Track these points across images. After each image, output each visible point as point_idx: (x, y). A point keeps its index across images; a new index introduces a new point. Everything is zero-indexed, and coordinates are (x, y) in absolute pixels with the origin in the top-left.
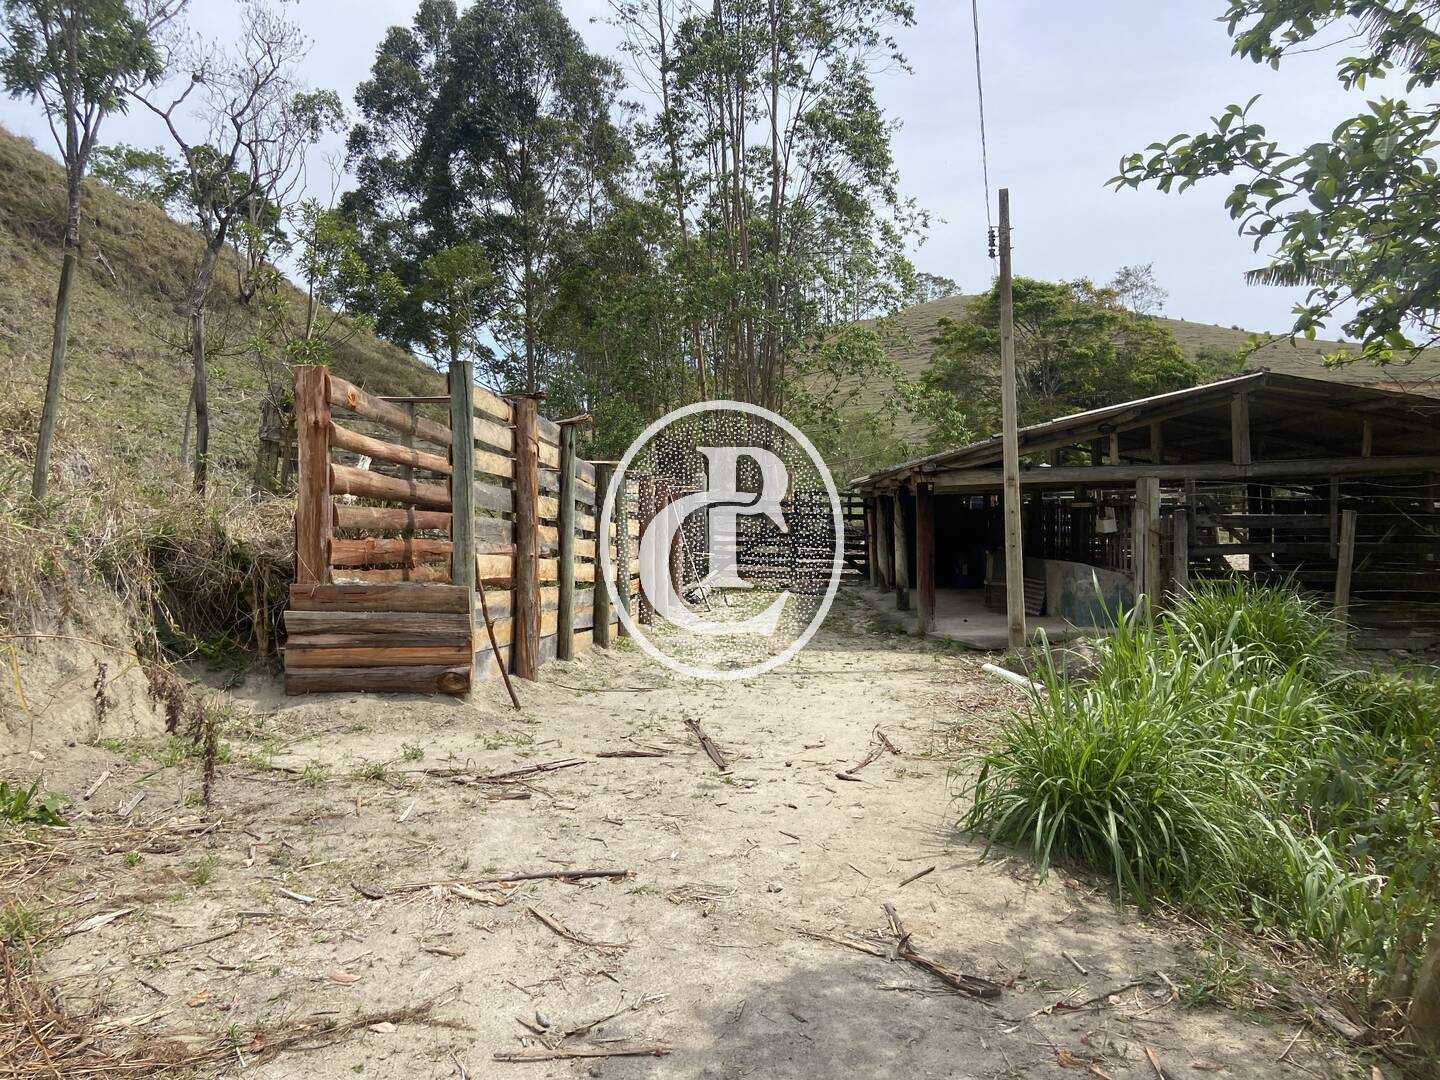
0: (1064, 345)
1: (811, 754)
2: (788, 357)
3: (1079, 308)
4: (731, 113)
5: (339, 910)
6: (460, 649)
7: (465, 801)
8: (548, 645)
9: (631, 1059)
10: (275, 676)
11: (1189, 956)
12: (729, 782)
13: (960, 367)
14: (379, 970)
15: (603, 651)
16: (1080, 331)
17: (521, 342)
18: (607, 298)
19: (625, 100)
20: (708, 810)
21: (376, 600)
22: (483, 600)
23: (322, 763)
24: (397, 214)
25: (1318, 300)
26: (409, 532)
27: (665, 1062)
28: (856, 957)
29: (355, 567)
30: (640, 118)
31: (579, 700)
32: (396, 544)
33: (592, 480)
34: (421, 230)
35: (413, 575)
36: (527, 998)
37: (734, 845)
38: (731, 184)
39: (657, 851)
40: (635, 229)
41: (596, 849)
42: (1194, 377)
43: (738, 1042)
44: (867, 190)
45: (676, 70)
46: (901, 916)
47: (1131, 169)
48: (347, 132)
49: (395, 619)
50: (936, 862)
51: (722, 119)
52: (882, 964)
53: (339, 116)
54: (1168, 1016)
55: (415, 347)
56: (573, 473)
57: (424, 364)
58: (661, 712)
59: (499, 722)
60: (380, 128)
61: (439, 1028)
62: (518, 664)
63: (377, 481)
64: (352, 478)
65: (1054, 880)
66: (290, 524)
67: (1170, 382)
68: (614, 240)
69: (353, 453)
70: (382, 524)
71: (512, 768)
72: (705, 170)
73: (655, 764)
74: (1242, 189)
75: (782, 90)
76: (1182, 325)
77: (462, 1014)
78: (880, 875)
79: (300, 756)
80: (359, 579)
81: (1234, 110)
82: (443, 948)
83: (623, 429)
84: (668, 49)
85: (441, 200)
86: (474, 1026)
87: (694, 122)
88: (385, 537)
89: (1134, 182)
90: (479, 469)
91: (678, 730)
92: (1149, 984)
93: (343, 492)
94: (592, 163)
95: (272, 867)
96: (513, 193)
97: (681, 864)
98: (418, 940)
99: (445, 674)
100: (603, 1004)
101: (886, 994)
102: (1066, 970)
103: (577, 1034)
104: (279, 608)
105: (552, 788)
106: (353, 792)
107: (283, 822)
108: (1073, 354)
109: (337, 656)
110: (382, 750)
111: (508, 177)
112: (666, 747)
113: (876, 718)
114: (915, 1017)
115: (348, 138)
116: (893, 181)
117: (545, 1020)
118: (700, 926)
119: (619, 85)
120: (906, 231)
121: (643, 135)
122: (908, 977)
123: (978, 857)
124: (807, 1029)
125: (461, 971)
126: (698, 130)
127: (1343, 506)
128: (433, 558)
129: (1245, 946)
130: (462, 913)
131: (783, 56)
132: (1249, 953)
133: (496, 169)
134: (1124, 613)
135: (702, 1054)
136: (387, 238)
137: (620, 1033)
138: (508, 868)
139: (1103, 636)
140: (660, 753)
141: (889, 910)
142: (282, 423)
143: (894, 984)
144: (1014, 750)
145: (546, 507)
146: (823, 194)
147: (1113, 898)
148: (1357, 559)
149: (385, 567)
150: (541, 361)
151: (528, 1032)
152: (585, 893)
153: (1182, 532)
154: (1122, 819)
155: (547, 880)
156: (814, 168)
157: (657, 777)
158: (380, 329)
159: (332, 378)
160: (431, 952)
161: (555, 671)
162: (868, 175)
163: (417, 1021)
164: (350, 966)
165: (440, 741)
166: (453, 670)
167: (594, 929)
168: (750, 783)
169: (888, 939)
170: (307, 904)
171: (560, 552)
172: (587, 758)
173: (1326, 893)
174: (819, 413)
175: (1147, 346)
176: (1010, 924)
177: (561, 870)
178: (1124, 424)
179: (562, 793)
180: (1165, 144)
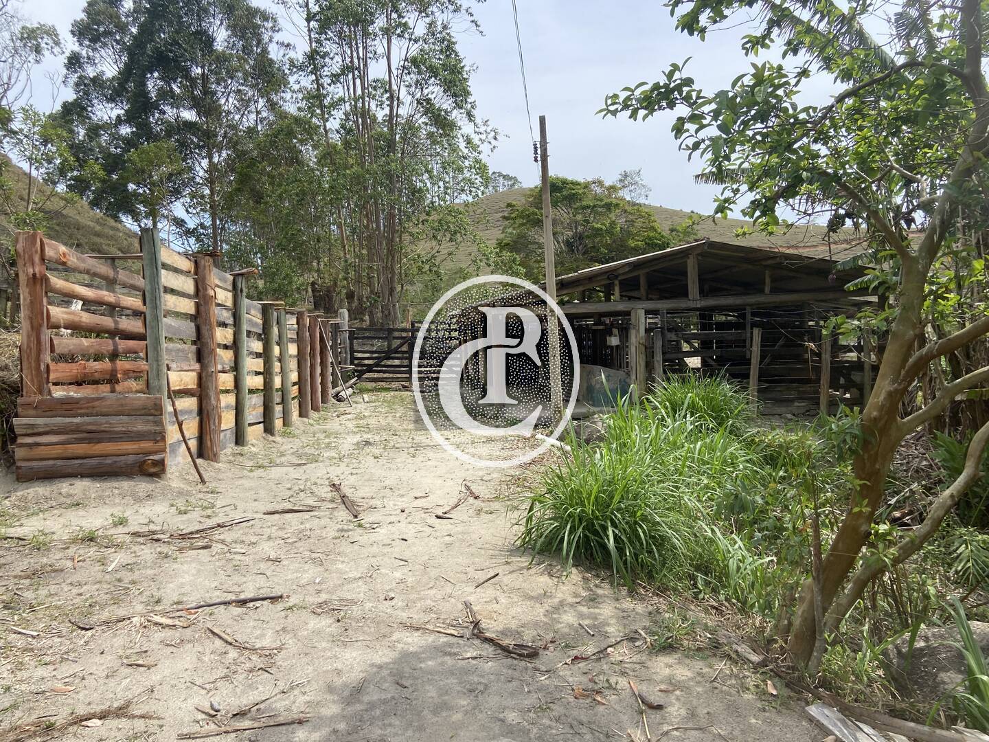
0: (587, 222)
1: (419, 503)
2: (405, 228)
3: (596, 198)
4: (358, 54)
5: (59, 640)
6: (156, 441)
7: (160, 553)
8: (228, 436)
9: (280, 728)
10: (8, 467)
11: (658, 618)
12: (360, 526)
13: (521, 236)
14: (90, 681)
15: (271, 438)
16: (596, 212)
17: (207, 215)
18: (272, 184)
19: (281, 40)
20: (344, 547)
21: (87, 408)
22: (173, 405)
23: (47, 531)
24: (106, 118)
25: (728, 194)
26: (114, 356)
27: (306, 727)
28: (444, 639)
29: (71, 384)
30: (292, 54)
31: (251, 474)
32: (106, 365)
33: (260, 316)
34: (125, 130)
35: (118, 388)
36: (204, 692)
37: (361, 570)
38: (360, 105)
39: (306, 578)
40: (291, 134)
41: (261, 581)
42: (668, 244)
43: (359, 707)
44: (455, 112)
45: (316, 21)
46: (475, 608)
47: (613, 104)
48: (64, 56)
49: (104, 421)
50: (499, 570)
51: (352, 57)
52: (461, 641)
53: (57, 43)
54: (644, 658)
55: (123, 218)
56: (244, 310)
57: (130, 230)
58: (313, 479)
59: (189, 493)
60: (91, 54)
61: (136, 719)
62: (204, 450)
63: (86, 318)
64: (65, 316)
65: (575, 575)
66: (16, 352)
67: (652, 246)
68: (275, 142)
69: (67, 298)
70: (92, 351)
71: (197, 528)
72: (341, 94)
73: (307, 517)
74: (681, 120)
75: (394, 40)
76: (661, 210)
77: (154, 708)
78: (462, 582)
79: (29, 527)
80: (74, 393)
81: (675, 67)
82: (140, 662)
83: (284, 279)
84: (311, 5)
85: (141, 108)
86: (163, 716)
87: (332, 59)
88: (95, 360)
89: (614, 113)
90: (168, 308)
91: (325, 491)
92: (632, 638)
93: (58, 327)
94: (257, 84)
95: (6, 612)
96: (196, 105)
97: (323, 586)
98: (121, 657)
99: (145, 461)
100: (261, 690)
101: (463, 662)
102: (582, 633)
103: (240, 715)
104: (9, 416)
105: (228, 540)
106: (70, 552)
107: (15, 577)
108: (593, 229)
109: (57, 450)
110: (95, 519)
111: (193, 93)
112: (315, 504)
113: (464, 475)
114: (482, 676)
115: (66, 61)
116: (472, 107)
117: (217, 707)
118: (335, 629)
119: (275, 29)
120: (482, 141)
121: (295, 66)
122: (478, 649)
123: (527, 564)
124: (407, 693)
125: (154, 677)
126: (335, 65)
127: (754, 325)
128: (136, 374)
129: (693, 608)
130: (156, 635)
131: (394, 15)
132: (695, 612)
133: (182, 86)
134: (621, 398)
135: (333, 718)
136: (98, 136)
137: (273, 710)
138: (192, 600)
139: (609, 412)
140: (311, 509)
141: (467, 605)
142: (9, 275)
143: (469, 655)
144: (549, 492)
145: (223, 335)
146: (426, 113)
147: (612, 584)
148: (763, 357)
149: (96, 382)
150: (223, 229)
151: (204, 716)
152: (251, 613)
153: (659, 344)
154: (617, 532)
155: (222, 606)
156: (418, 96)
157: (308, 526)
158: (94, 203)
159: (46, 241)
160: (131, 665)
161: (234, 455)
162: (455, 102)
163: (118, 716)
164: (67, 680)
165: (142, 511)
166: (151, 457)
167: (257, 638)
168: (375, 526)
169: (466, 625)
170: (33, 637)
171: (236, 367)
172: (255, 516)
173: (742, 570)
174: (427, 267)
175: (639, 224)
176: (546, 607)
177: (234, 598)
178: (623, 274)
179: (236, 542)
180: (633, 88)
